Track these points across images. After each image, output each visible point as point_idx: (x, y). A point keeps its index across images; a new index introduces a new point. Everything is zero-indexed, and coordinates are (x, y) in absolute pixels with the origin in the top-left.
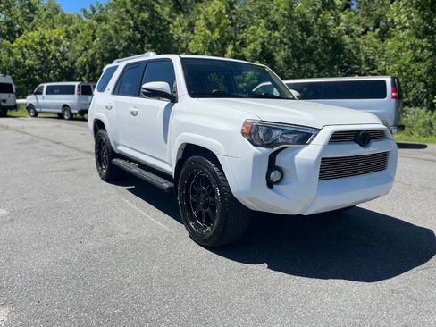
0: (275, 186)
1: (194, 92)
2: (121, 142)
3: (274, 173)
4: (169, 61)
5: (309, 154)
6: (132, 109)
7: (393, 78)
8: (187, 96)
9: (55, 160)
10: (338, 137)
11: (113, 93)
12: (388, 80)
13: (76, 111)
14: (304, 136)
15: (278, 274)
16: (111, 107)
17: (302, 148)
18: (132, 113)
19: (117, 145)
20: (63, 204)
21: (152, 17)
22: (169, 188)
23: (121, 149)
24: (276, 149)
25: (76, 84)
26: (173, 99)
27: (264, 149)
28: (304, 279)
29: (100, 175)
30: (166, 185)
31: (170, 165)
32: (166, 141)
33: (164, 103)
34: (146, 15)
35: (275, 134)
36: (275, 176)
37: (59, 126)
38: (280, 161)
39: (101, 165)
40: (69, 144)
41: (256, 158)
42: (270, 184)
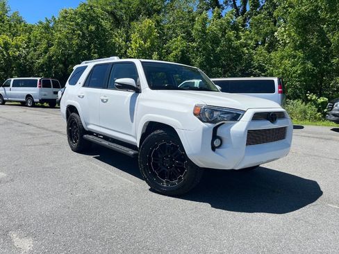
0: (216, 150)
1: (154, 86)
2: (91, 122)
3: (216, 141)
4: (133, 64)
5: (240, 127)
6: (102, 98)
7: (279, 79)
8: (148, 89)
9: (29, 137)
10: (258, 117)
11: (84, 86)
12: (276, 80)
13: (38, 100)
14: (235, 116)
15: (219, 211)
16: (83, 97)
17: (234, 124)
18: (102, 100)
19: (87, 124)
20: (48, 168)
21: (97, 29)
22: (134, 155)
23: (91, 127)
24: (217, 124)
25: (38, 79)
26: (137, 90)
27: (209, 124)
28: (236, 213)
29: (71, 147)
30: (131, 152)
31: (136, 138)
32: (132, 121)
33: (130, 94)
34: (93, 28)
35: (216, 114)
36: (217, 143)
37: (25, 112)
38: (220, 132)
39: (72, 140)
40: (37, 125)
41: (205, 130)
42: (214, 148)
